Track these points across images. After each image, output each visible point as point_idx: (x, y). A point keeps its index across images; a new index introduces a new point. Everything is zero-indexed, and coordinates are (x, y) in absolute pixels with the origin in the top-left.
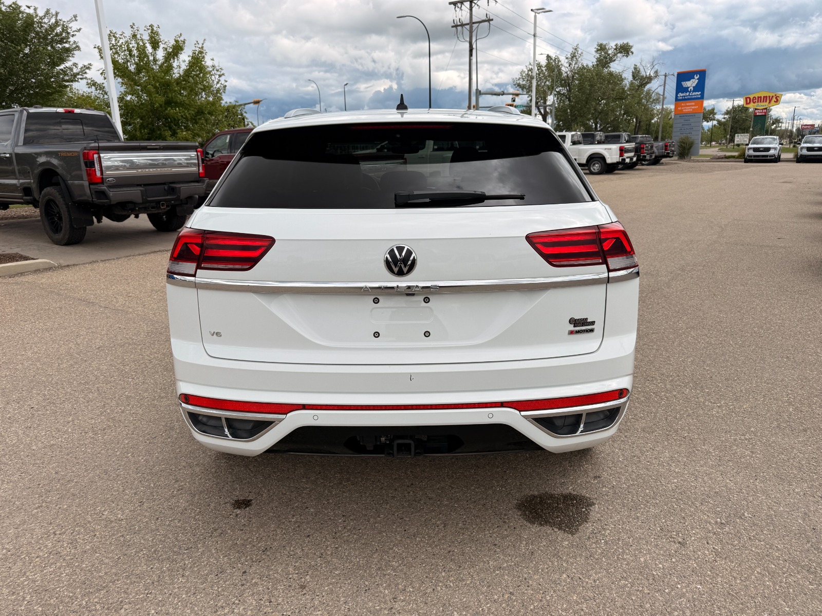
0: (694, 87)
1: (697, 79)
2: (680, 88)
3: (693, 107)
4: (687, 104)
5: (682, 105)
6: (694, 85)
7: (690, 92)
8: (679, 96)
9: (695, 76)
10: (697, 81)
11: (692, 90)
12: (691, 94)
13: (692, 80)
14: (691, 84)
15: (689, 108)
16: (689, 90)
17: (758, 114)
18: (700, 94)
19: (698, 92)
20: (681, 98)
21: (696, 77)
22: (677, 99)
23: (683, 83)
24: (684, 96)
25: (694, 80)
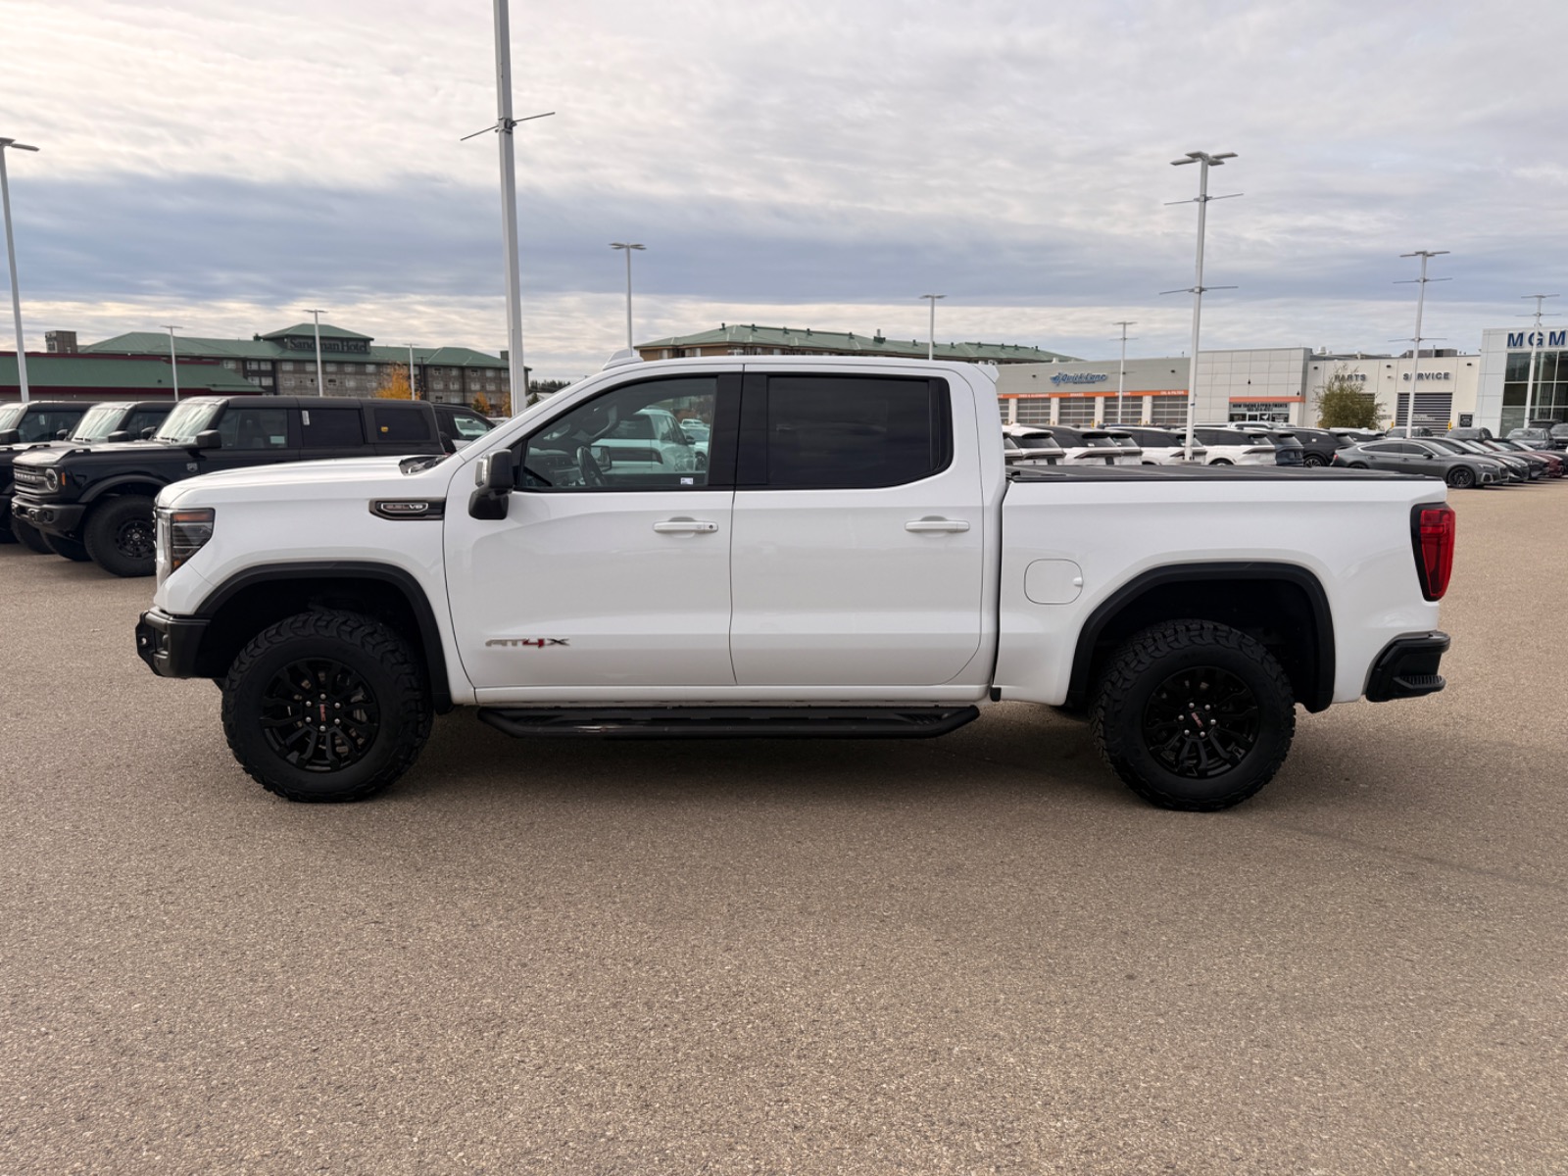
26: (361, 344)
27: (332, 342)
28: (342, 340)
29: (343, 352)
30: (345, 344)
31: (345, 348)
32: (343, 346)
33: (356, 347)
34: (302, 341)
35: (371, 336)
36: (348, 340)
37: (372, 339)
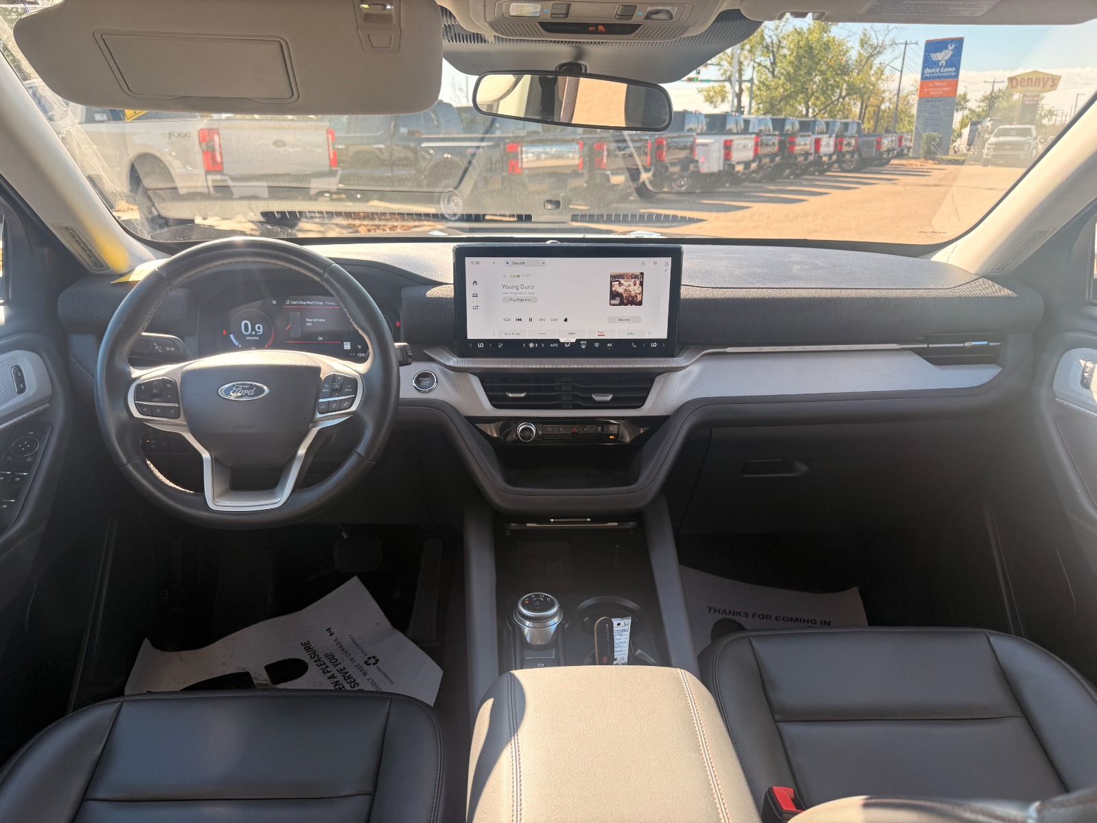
0: (946, 61)
1: (952, 50)
2: (928, 62)
3: (944, 89)
4: (937, 84)
5: (930, 85)
6: (947, 58)
7: (941, 67)
8: (926, 72)
9: (949, 45)
10: (951, 52)
11: (944, 65)
12: (942, 71)
13: (944, 51)
14: (942, 56)
15: (939, 89)
16: (940, 65)
17: (1027, 102)
18: (955, 71)
19: (952, 67)
20: (928, 75)
21: (950, 48)
22: (924, 78)
23: (932, 55)
24: (933, 73)
25: (947, 51)
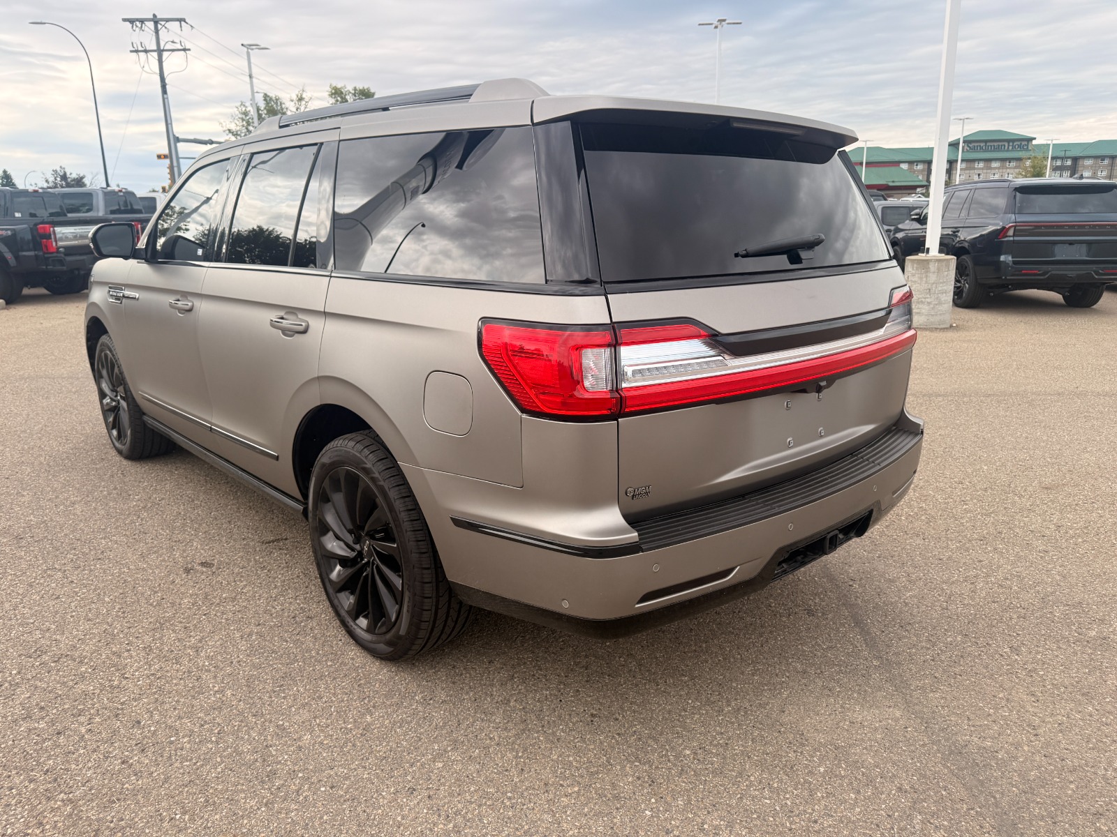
26: (1023, 143)
27: (1000, 144)
28: (1008, 141)
29: (1008, 150)
30: (1011, 144)
31: (1010, 148)
32: (1009, 146)
33: (1019, 146)
34: (976, 144)
35: (1034, 136)
36: (1013, 141)
37: (1035, 139)
